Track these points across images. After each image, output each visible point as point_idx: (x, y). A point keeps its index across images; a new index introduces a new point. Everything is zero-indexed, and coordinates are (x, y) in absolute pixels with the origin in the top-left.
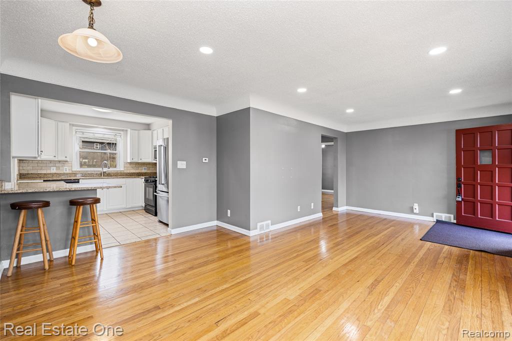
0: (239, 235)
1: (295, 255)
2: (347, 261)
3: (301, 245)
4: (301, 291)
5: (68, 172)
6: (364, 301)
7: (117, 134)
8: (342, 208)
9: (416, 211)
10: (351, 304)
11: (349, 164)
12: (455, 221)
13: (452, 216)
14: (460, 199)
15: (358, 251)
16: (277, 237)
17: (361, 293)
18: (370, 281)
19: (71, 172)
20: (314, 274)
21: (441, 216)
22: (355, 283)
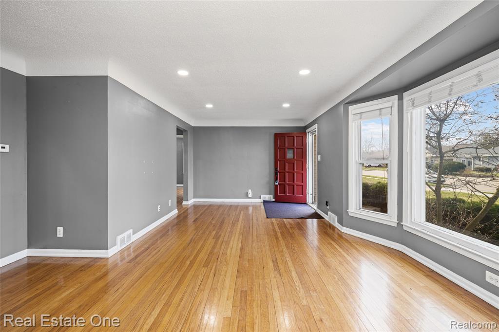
0: (89, 260)
1: (188, 263)
2: (239, 251)
3: (184, 249)
4: (231, 301)
6: (283, 283)
8: (190, 202)
9: (250, 196)
10: (279, 291)
11: (196, 158)
12: (274, 200)
13: (272, 196)
14: (277, 184)
15: (238, 240)
16: (149, 248)
17: (275, 277)
18: (271, 264)
20: (225, 276)
21: (266, 197)
22: (263, 271)
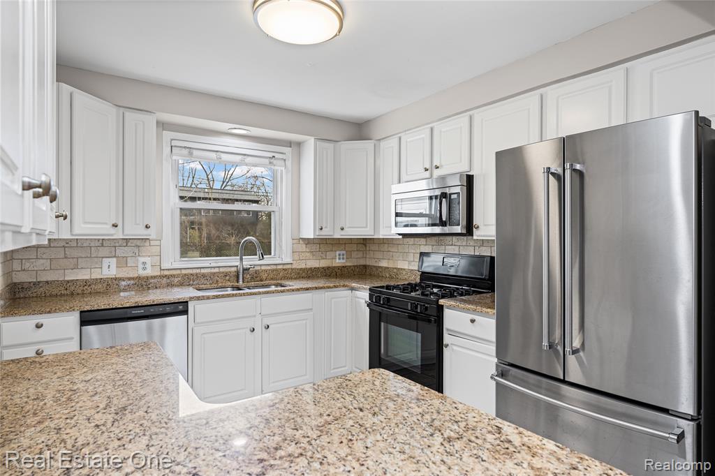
5: (149, 272)
7: (277, 156)
19: (158, 273)
